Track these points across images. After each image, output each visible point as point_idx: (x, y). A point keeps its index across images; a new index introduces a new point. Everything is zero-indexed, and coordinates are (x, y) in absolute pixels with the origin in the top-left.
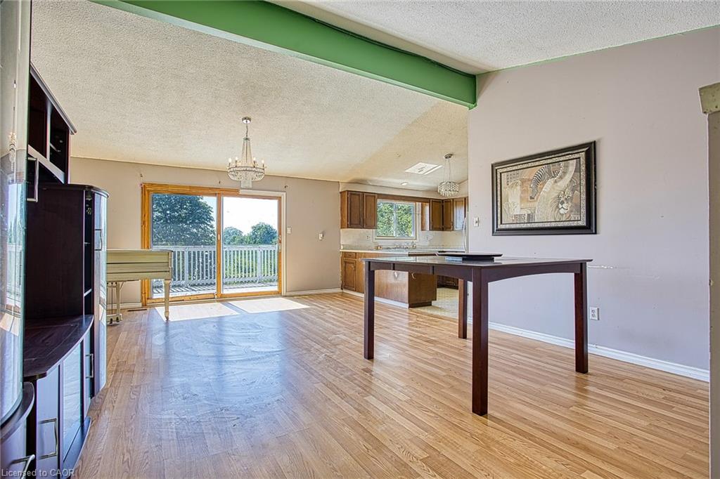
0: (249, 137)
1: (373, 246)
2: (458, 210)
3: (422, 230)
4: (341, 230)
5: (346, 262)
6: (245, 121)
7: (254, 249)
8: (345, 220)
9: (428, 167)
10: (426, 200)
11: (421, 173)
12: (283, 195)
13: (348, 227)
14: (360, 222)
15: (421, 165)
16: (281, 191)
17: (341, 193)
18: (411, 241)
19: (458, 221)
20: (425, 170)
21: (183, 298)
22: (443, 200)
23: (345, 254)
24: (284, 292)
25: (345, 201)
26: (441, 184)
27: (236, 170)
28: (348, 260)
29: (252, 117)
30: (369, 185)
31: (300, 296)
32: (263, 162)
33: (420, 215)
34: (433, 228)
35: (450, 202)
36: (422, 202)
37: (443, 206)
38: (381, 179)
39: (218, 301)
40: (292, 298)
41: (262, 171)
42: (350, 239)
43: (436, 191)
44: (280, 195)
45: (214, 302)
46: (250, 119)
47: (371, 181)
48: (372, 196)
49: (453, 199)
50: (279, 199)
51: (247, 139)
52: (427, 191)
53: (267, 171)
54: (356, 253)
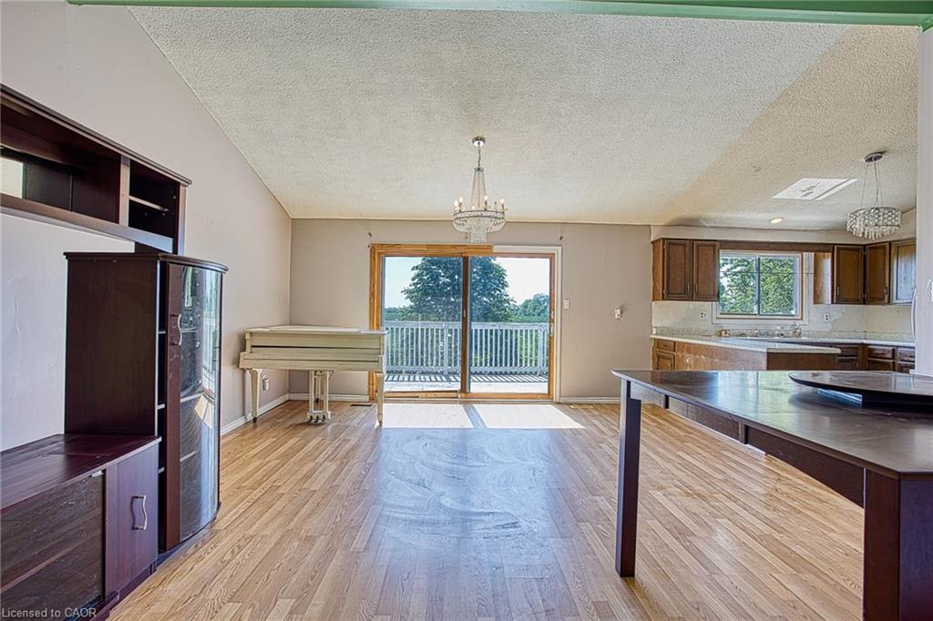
0: (481, 166)
1: (713, 330)
2: (902, 265)
3: (815, 303)
4: (653, 303)
5: (659, 357)
6: (476, 143)
7: (534, 328)
8: (659, 287)
9: (824, 185)
10: (821, 248)
11: (808, 197)
12: (557, 250)
13: (663, 299)
14: (685, 290)
15: (805, 183)
16: (554, 245)
17: (652, 242)
18: (791, 322)
19: (901, 285)
20: (816, 192)
21: (417, 394)
22: (865, 246)
23: (658, 343)
24: (556, 397)
25: (658, 256)
26: (854, 213)
27: (460, 216)
28: (664, 351)
29: (485, 137)
30: (706, 227)
31: (580, 404)
32: (502, 201)
33: (812, 277)
34: (839, 298)
35: (884, 247)
36: (815, 251)
37: (865, 257)
38: (728, 215)
39: (461, 403)
40: (567, 407)
41: (501, 216)
42: (669, 317)
43: (842, 229)
44: (552, 252)
45: (455, 402)
46: (483, 139)
47: (705, 220)
48: (710, 246)
49: (890, 243)
50: (551, 257)
51: (479, 169)
52: (829, 231)
53: (509, 216)
54: (675, 342)
